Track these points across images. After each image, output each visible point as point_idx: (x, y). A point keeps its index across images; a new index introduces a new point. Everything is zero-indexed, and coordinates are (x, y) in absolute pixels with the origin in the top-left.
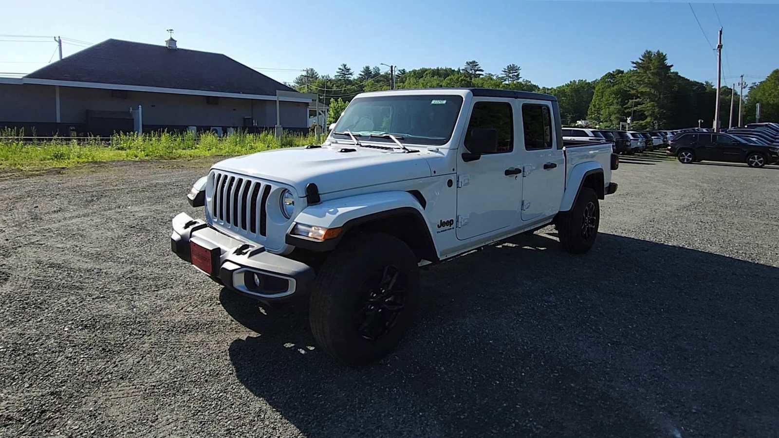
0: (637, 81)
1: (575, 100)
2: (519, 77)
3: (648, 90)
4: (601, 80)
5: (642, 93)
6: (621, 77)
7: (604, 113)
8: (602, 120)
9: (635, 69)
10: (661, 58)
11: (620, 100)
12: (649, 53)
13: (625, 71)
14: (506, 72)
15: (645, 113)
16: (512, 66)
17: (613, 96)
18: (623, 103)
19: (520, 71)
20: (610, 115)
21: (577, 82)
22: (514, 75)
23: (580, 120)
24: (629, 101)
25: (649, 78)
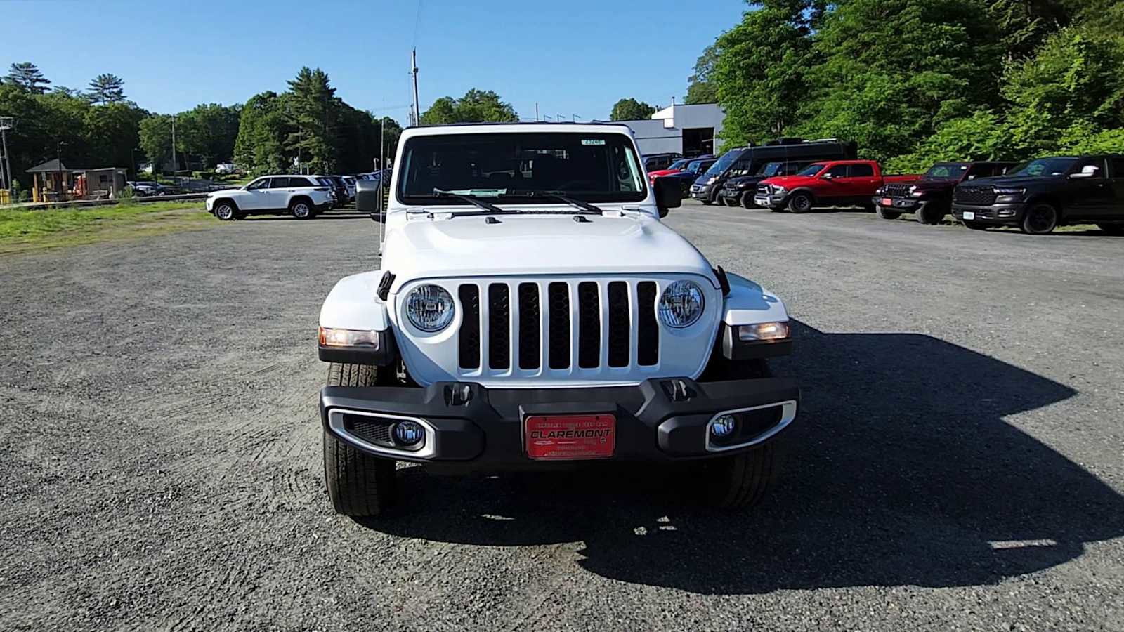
0: (297, 108)
1: (211, 134)
2: (122, 95)
3: (311, 120)
4: (248, 104)
5: (303, 124)
6: (274, 101)
7: (257, 153)
8: (255, 162)
9: (291, 91)
10: (323, 79)
11: (277, 133)
12: (307, 70)
13: (279, 94)
14: (97, 86)
15: (311, 151)
16: (107, 76)
17: (268, 128)
18: (281, 138)
19: (122, 86)
20: (266, 155)
21: (208, 106)
22: (113, 92)
23: (221, 163)
24: (288, 136)
25: (311, 104)
